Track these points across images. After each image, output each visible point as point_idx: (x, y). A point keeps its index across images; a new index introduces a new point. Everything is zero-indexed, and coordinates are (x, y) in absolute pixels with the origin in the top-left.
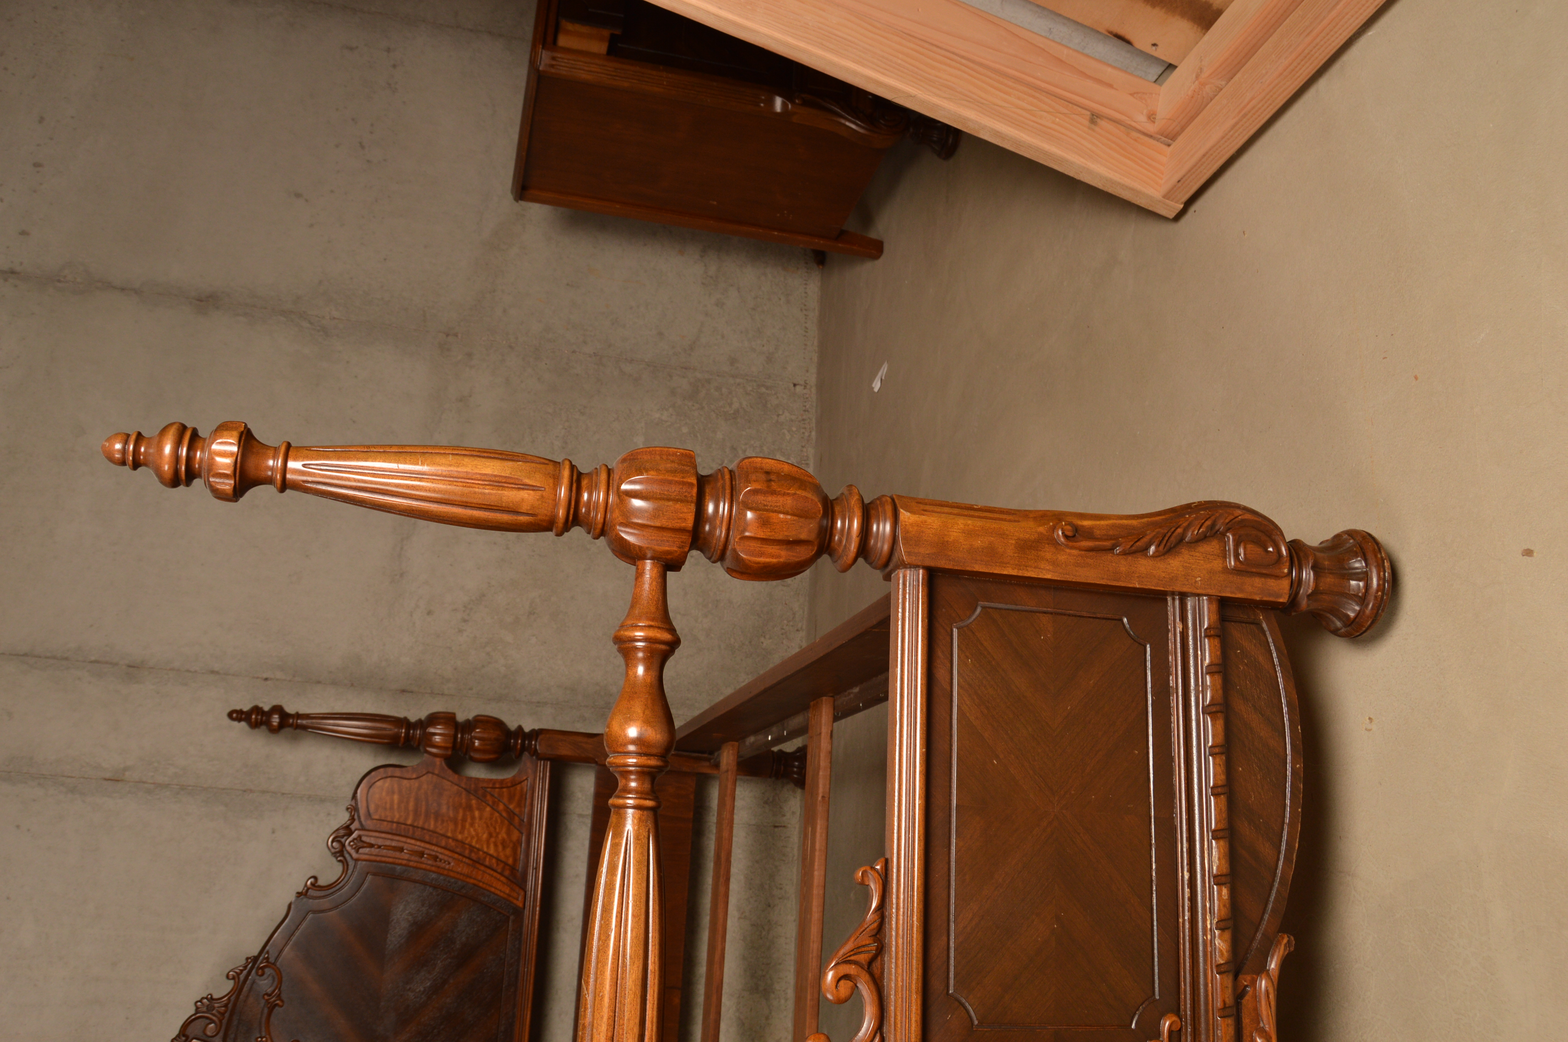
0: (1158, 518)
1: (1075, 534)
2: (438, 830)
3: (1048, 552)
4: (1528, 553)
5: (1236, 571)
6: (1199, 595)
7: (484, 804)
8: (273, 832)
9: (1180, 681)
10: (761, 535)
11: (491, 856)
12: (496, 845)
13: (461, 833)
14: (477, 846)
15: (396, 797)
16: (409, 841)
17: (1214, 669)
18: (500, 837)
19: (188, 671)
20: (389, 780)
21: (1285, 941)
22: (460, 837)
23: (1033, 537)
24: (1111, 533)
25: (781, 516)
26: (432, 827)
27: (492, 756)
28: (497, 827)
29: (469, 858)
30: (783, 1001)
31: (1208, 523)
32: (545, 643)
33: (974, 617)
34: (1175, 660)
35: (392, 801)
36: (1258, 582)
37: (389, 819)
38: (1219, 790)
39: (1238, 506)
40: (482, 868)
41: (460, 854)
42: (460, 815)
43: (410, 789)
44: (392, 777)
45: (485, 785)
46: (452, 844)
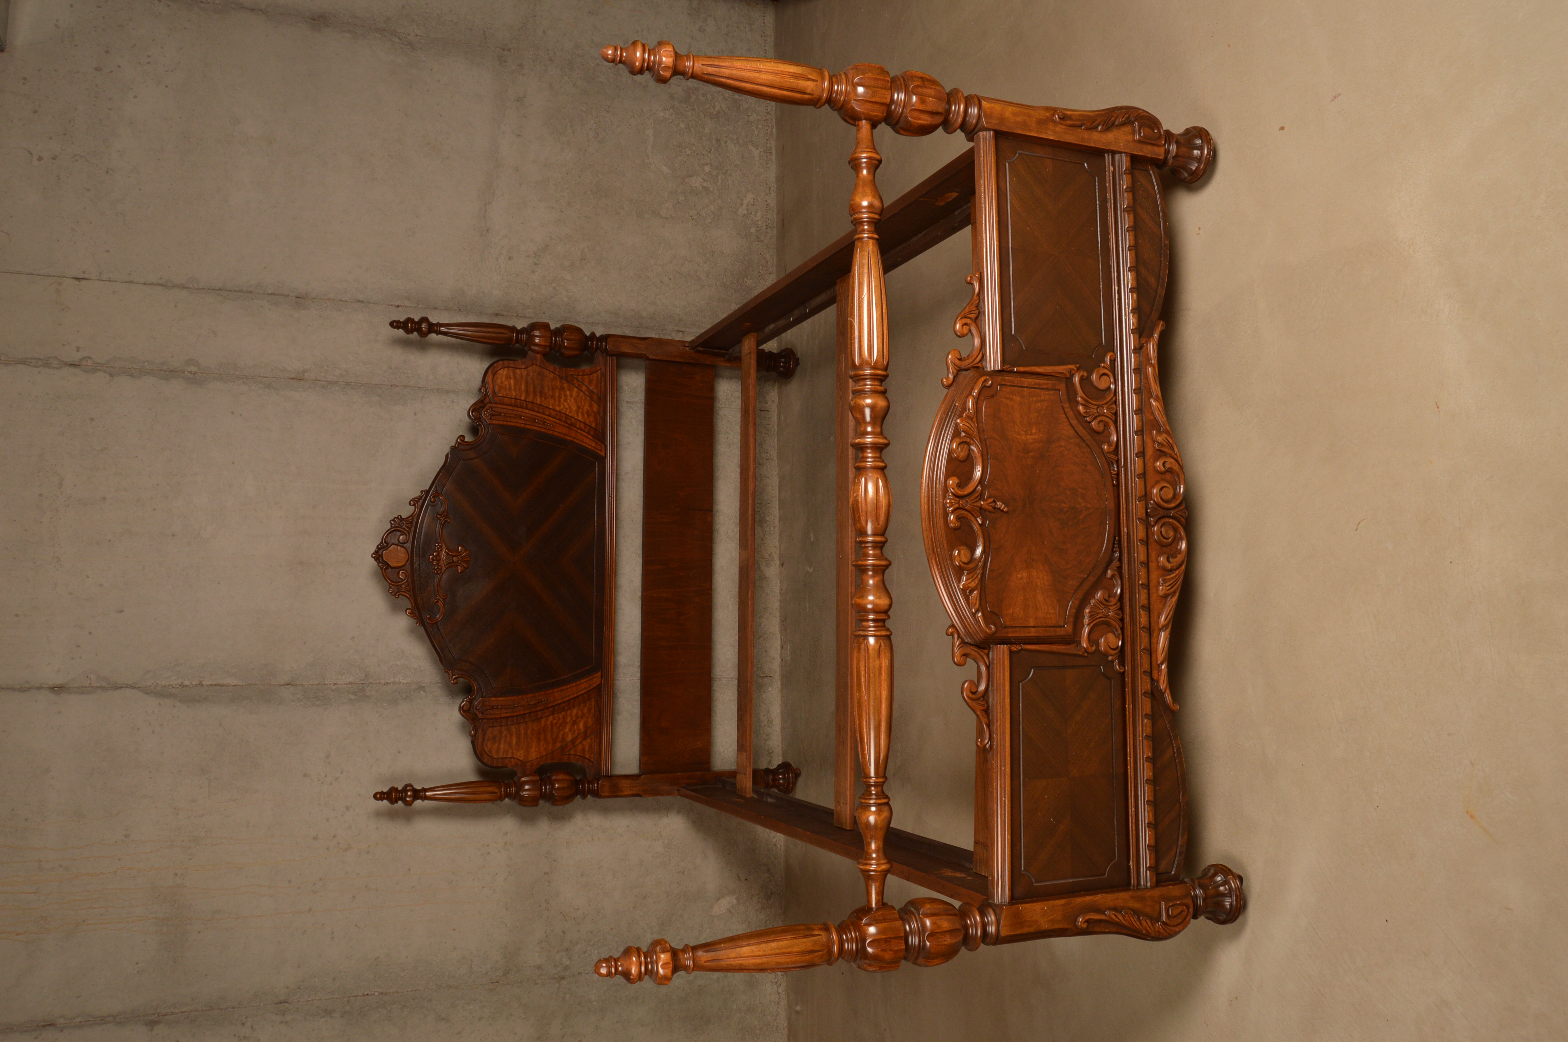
0: (1102, 112)
1: (1063, 118)
2: (543, 404)
3: (1051, 126)
4: (1282, 128)
5: (1140, 142)
6: (1121, 153)
7: (572, 386)
8: (415, 415)
9: (1112, 195)
10: (921, 108)
11: (579, 421)
12: (583, 414)
13: (558, 406)
14: (570, 415)
15: (512, 381)
16: (524, 411)
17: (1128, 190)
18: (585, 408)
19: (341, 300)
20: (506, 369)
21: (1161, 323)
22: (558, 409)
23: (1044, 118)
24: (1080, 118)
25: (931, 99)
26: (539, 402)
27: (577, 353)
28: (582, 402)
29: (565, 422)
30: (772, 528)
31: (1126, 116)
32: (594, 280)
33: (1015, 158)
34: (1109, 185)
35: (510, 385)
36: (1149, 147)
37: (509, 396)
38: (1132, 248)
39: (1140, 109)
40: (575, 429)
41: (560, 420)
42: (557, 394)
43: (522, 376)
44: (508, 367)
45: (572, 373)
46: (554, 413)
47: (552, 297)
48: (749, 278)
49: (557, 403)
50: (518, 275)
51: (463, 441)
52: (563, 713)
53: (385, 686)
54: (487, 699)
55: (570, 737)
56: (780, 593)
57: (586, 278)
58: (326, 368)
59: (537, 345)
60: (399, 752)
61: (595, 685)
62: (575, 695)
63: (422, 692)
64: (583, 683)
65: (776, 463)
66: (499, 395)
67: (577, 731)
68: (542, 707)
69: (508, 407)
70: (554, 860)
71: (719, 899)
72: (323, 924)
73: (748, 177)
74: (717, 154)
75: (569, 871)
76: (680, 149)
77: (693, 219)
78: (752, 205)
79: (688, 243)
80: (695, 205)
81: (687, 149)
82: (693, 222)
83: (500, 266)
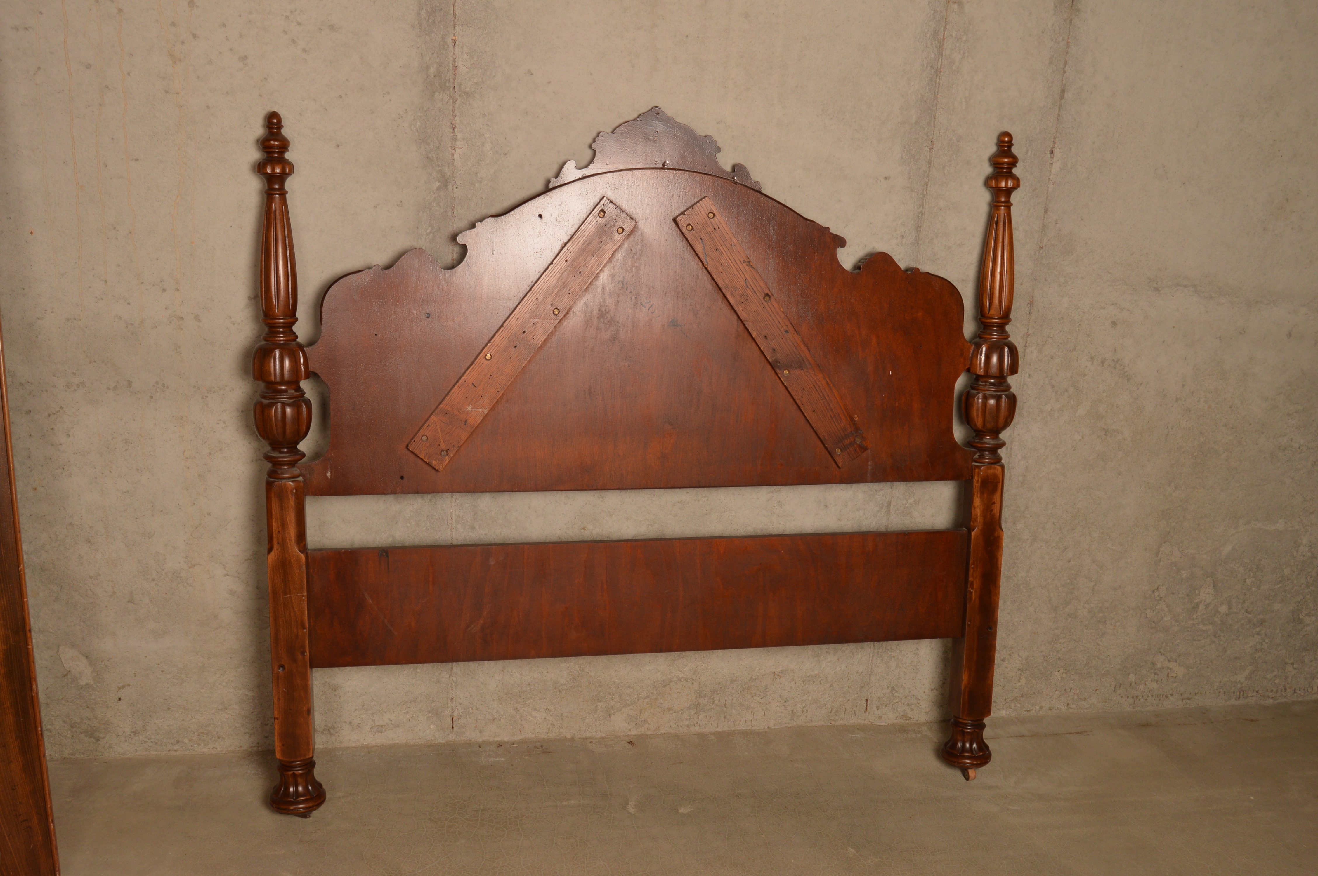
47: (1053, 387)
48: (1064, 675)
50: (1088, 335)
53: (449, 124)
56: (586, 738)
57: (1078, 437)
58: (964, 38)
60: (338, 146)
63: (438, 184)
65: (787, 725)
70: (151, 397)
71: (87, 657)
72: (41, 13)
73: (1208, 667)
74: (1242, 621)
75: (134, 420)
76: (1255, 570)
77: (1153, 591)
78: (1168, 676)
79: (1120, 586)
80: (1173, 594)
81: (1253, 579)
82: (1150, 592)
83: (1104, 308)
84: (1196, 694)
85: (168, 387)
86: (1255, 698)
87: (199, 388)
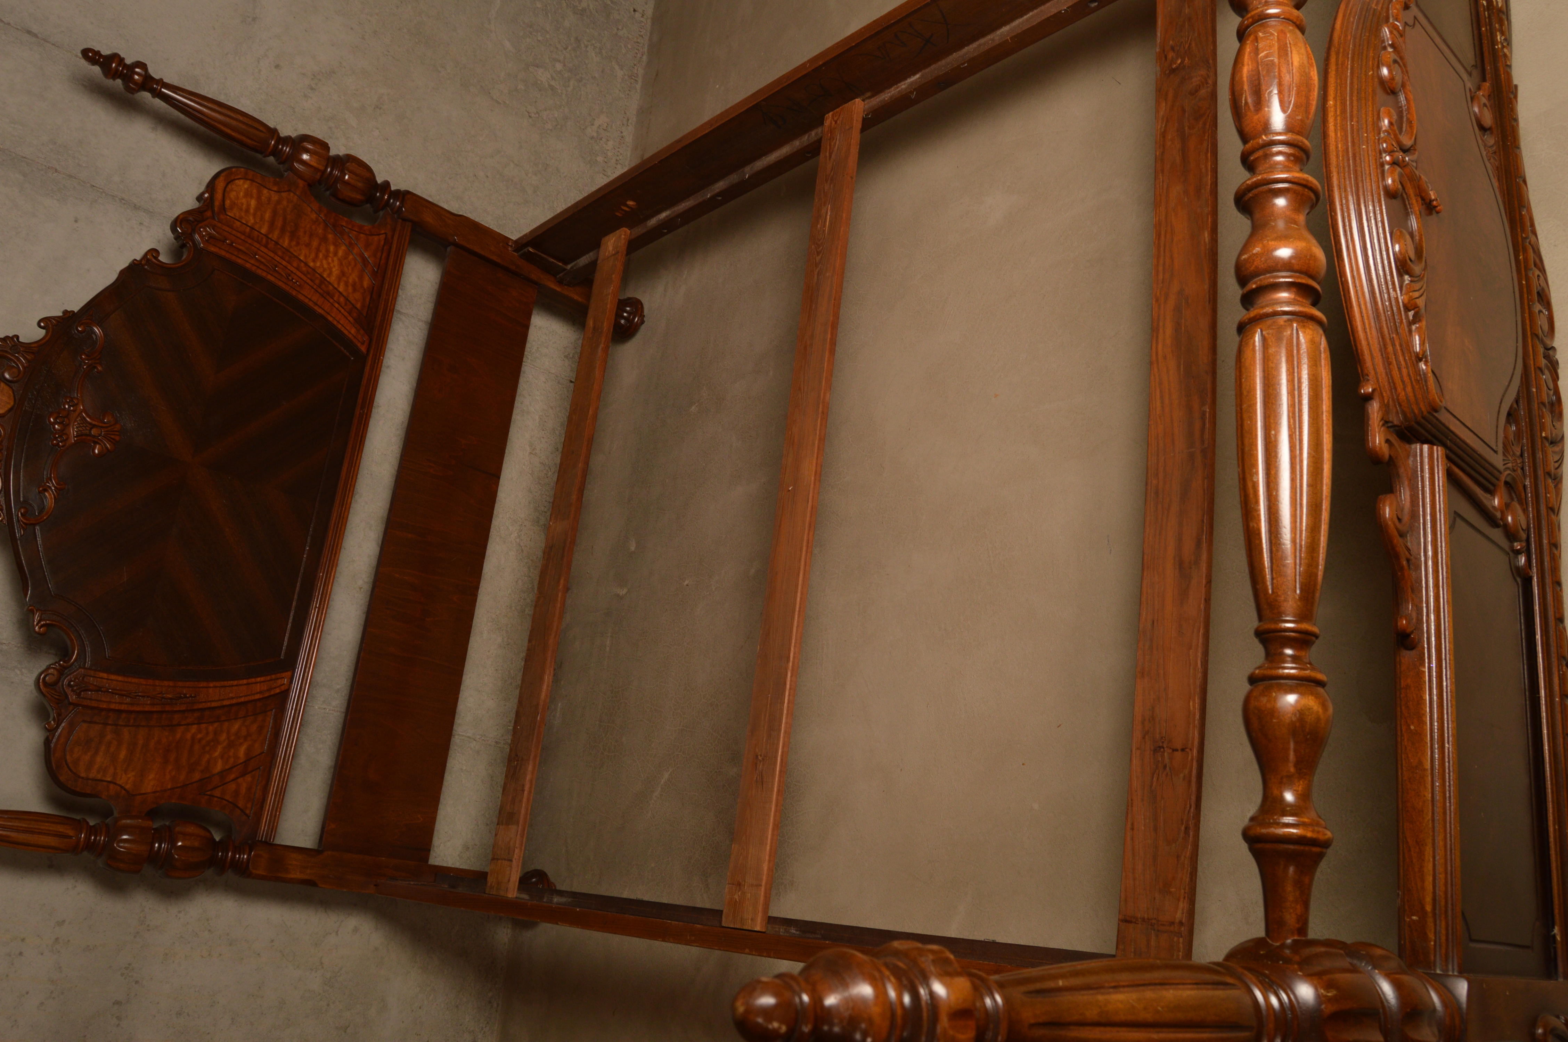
2: (291, 250)
7: (340, 241)
11: (340, 293)
12: (346, 284)
13: (314, 261)
14: (328, 279)
15: (253, 203)
16: (262, 249)
18: (351, 277)
20: (248, 182)
22: (311, 264)
26: (286, 244)
27: (359, 197)
28: (350, 268)
29: (318, 287)
32: (387, 139)
35: (249, 205)
37: (244, 221)
40: (331, 301)
41: (311, 280)
42: (315, 244)
43: (269, 199)
44: (252, 181)
45: (344, 224)
46: (304, 269)
49: (313, 256)
50: (283, 92)
51: (156, 258)
52: (216, 725)
54: (92, 673)
55: (219, 767)
57: (376, 133)
59: (304, 163)
61: (278, 691)
62: (242, 700)
64: (260, 682)
66: (229, 214)
67: (232, 760)
68: (183, 708)
69: (239, 235)
70: (137, 982)
73: (605, 96)
74: (573, 55)
75: (158, 1003)
76: (531, 30)
77: (530, 117)
78: (605, 130)
79: (519, 142)
80: (536, 102)
81: (539, 34)
82: (530, 120)
83: (260, 70)
84: (625, 113)
85: (130, 964)
86: (639, 69)
87: (138, 933)
